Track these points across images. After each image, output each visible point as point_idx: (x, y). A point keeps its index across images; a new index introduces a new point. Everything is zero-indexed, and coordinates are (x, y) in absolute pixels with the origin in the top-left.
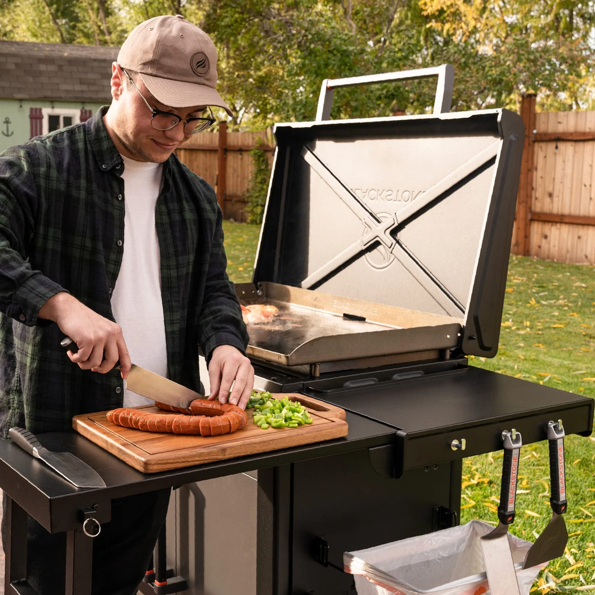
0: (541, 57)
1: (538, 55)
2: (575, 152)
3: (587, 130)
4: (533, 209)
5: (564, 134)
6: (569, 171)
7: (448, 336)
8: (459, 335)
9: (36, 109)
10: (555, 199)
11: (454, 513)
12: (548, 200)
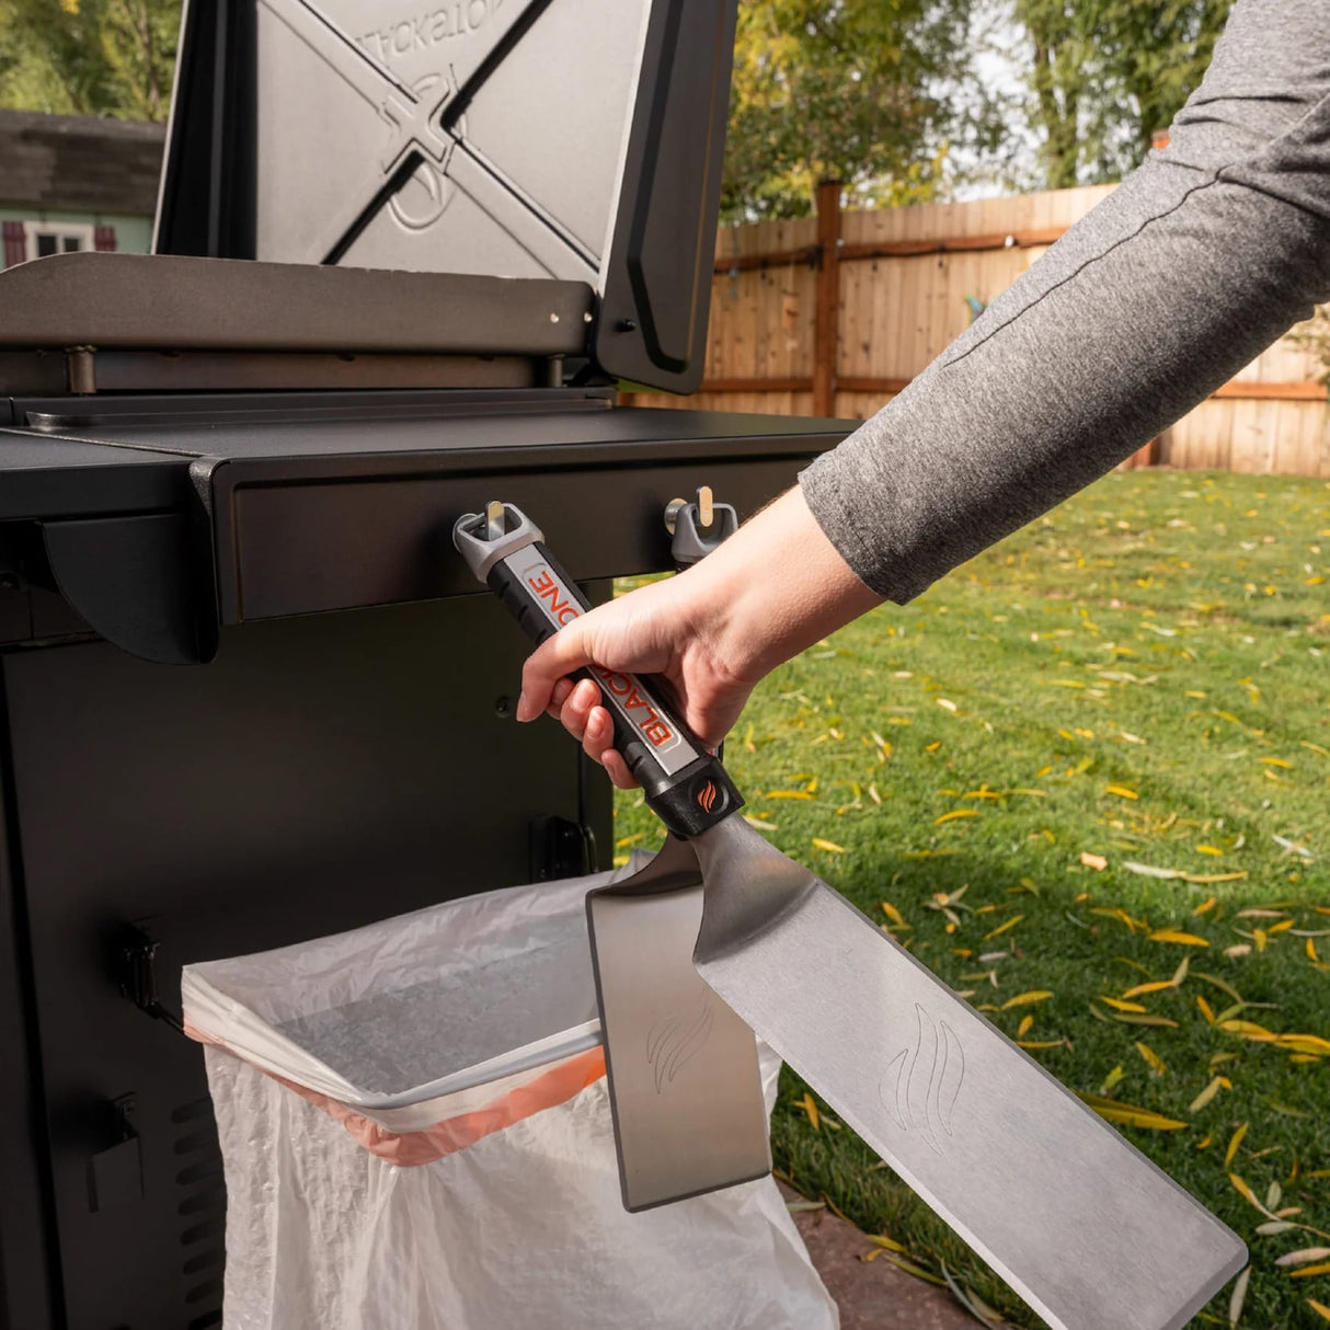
0: (847, 109)
1: (842, 106)
2: (904, 275)
3: (923, 237)
4: (839, 371)
5: (887, 244)
6: (895, 305)
7: (555, 319)
8: (588, 318)
9: (13, 224)
10: (874, 354)
11: (587, 834)
12: (862, 355)
